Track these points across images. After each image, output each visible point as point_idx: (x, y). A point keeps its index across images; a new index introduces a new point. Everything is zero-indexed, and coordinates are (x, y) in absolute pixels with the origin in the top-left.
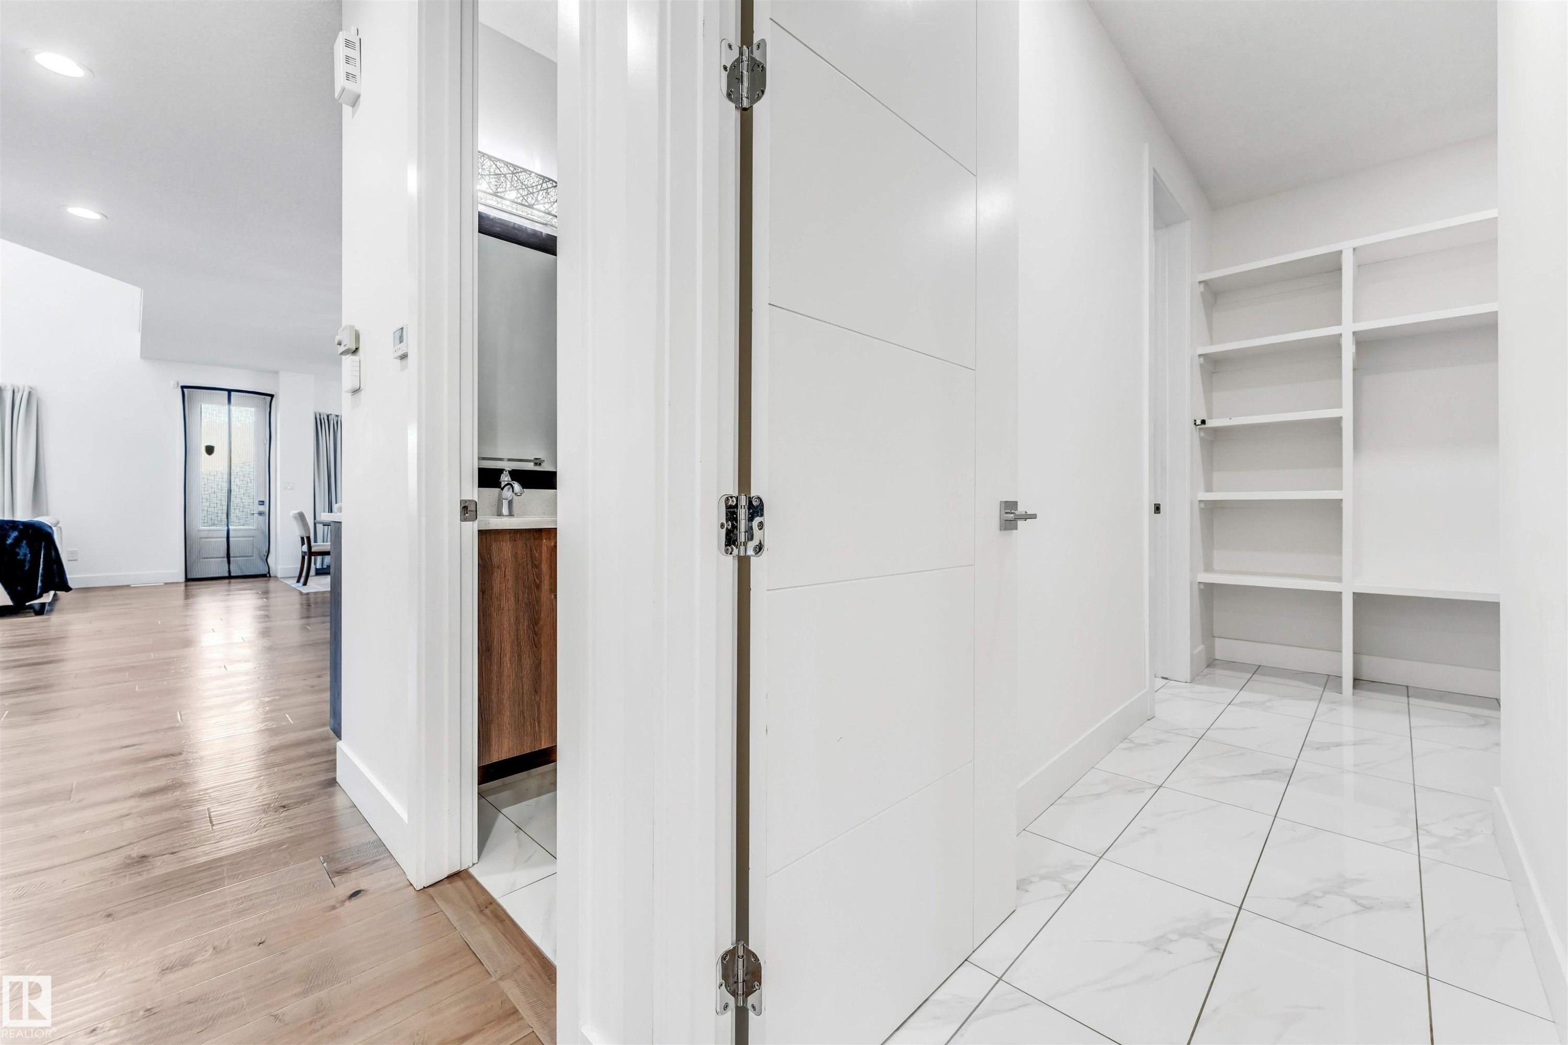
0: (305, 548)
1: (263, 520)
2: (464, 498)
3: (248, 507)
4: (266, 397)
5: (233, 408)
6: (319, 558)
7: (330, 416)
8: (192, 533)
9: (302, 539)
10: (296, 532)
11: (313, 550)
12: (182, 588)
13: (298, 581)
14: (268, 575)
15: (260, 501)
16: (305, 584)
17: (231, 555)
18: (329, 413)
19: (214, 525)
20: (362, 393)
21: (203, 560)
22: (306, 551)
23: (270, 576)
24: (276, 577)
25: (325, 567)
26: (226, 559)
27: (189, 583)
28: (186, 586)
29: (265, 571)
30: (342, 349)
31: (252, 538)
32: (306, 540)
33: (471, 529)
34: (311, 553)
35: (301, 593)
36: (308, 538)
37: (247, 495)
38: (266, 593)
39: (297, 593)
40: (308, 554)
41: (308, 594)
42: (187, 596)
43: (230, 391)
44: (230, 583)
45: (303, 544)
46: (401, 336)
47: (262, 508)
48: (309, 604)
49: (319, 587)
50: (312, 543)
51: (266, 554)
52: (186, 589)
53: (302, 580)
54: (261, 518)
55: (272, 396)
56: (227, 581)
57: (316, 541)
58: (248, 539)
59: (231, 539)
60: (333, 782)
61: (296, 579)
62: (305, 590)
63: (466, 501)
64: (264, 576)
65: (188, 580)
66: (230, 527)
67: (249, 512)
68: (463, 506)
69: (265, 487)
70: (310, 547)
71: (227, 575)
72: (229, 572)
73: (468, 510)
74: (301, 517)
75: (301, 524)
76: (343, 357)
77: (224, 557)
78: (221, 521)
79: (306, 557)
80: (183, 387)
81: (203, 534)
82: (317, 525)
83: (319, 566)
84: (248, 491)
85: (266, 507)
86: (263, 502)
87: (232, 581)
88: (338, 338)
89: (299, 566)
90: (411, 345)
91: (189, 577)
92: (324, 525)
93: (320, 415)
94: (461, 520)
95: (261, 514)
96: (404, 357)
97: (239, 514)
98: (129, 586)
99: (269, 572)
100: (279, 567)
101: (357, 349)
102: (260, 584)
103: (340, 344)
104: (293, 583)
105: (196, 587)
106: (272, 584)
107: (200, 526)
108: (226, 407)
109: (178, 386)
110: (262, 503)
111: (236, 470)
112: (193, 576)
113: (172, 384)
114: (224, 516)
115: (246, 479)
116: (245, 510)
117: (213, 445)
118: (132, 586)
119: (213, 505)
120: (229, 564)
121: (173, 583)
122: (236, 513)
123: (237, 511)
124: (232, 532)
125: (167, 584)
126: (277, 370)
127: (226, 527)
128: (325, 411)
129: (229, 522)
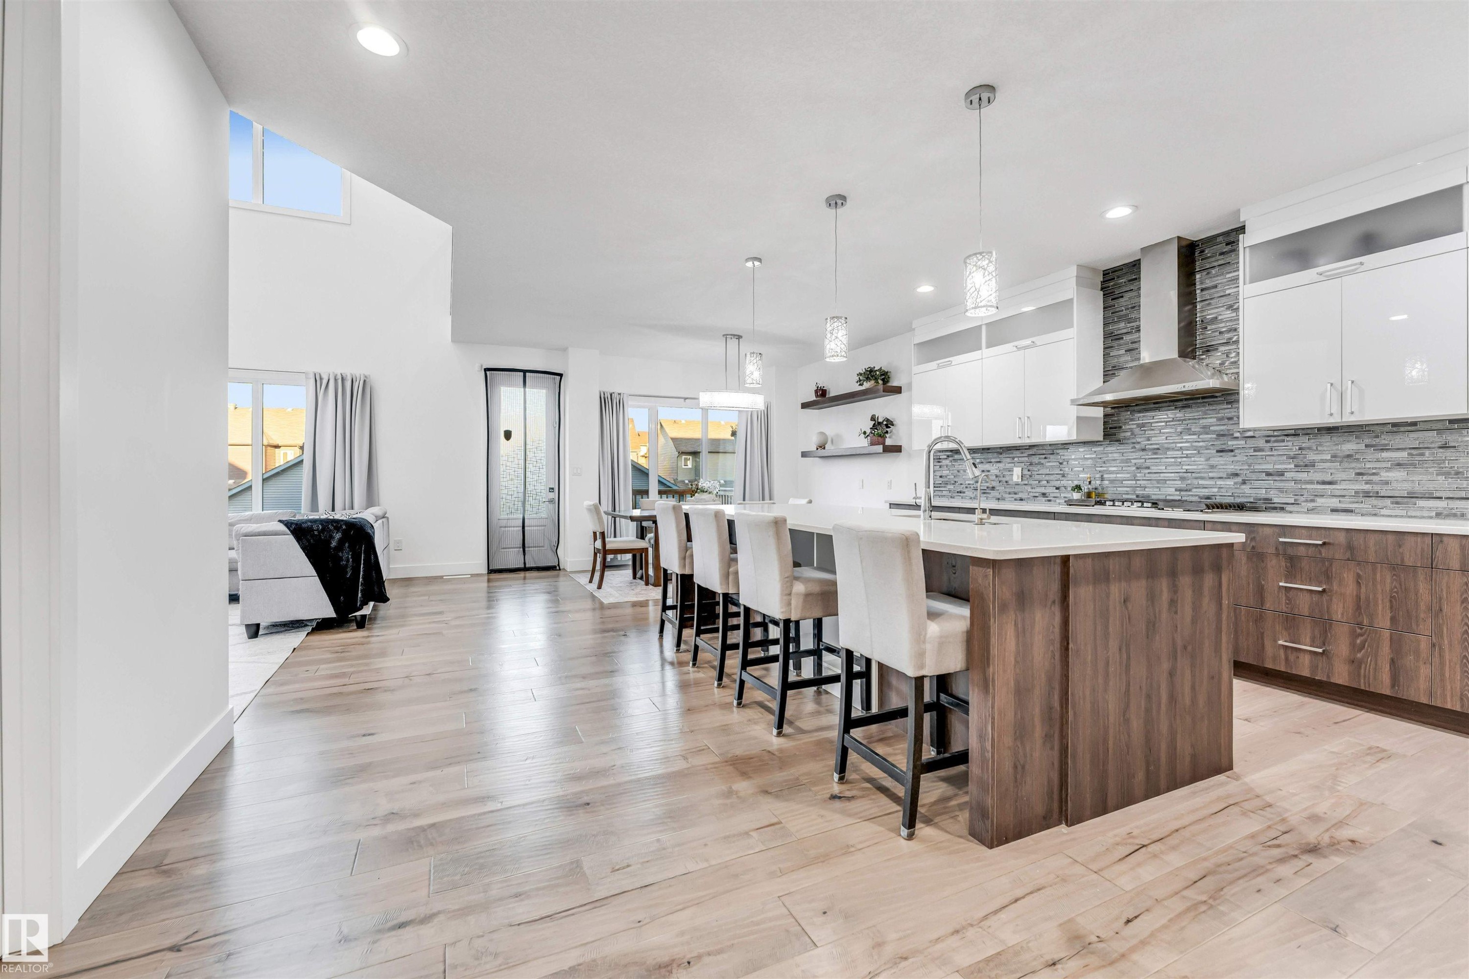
0: (598, 545)
1: (552, 507)
3: (540, 493)
4: (556, 376)
5: (527, 389)
7: (613, 395)
8: (494, 521)
9: (595, 533)
10: (590, 525)
11: (608, 547)
12: (486, 581)
13: (590, 580)
14: (558, 568)
15: (550, 488)
16: (598, 585)
17: (526, 545)
18: (611, 391)
19: (511, 513)
21: (503, 550)
22: (600, 547)
23: (560, 569)
24: (563, 570)
26: (522, 549)
27: (494, 576)
28: (489, 581)
29: (555, 563)
31: (543, 528)
32: (600, 536)
34: (605, 551)
36: (602, 534)
37: (539, 481)
40: (601, 550)
43: (525, 372)
44: (525, 578)
45: (596, 539)
47: (553, 496)
51: (556, 545)
54: (551, 505)
55: (561, 375)
56: (522, 573)
58: (540, 528)
59: (526, 528)
64: (554, 568)
65: (491, 571)
66: (526, 517)
67: (541, 500)
69: (555, 473)
71: (522, 567)
72: (525, 563)
74: (595, 509)
75: (593, 517)
77: (520, 548)
78: (517, 509)
79: (600, 554)
80: (486, 370)
81: (503, 523)
84: (541, 478)
85: (555, 494)
86: (553, 489)
87: (527, 572)
89: (591, 565)
91: (491, 567)
93: (604, 394)
95: (551, 501)
97: (532, 502)
98: (441, 577)
99: (559, 565)
100: (570, 561)
102: (549, 575)
105: (496, 582)
106: (560, 576)
107: (501, 514)
108: (522, 389)
109: (481, 369)
110: (551, 490)
111: (530, 455)
112: (494, 566)
113: (477, 367)
114: (520, 504)
115: (538, 465)
116: (538, 497)
117: (511, 430)
118: (444, 577)
119: (510, 493)
120: (524, 555)
121: (477, 574)
122: (530, 500)
123: (531, 499)
124: (526, 521)
125: (472, 575)
126: (565, 350)
127: (522, 516)
128: (609, 390)
129: (524, 510)
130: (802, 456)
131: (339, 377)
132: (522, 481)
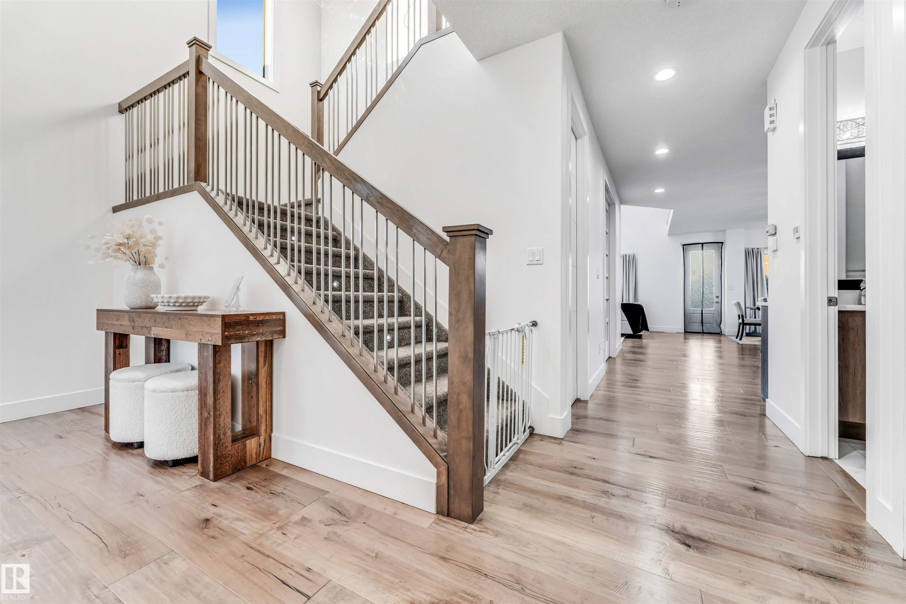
0: (741, 321)
2: (830, 296)
3: (711, 299)
4: (719, 244)
5: (704, 251)
6: (748, 327)
7: (754, 249)
8: (687, 310)
9: (739, 316)
10: (736, 312)
11: (745, 322)
12: (683, 335)
13: (737, 338)
16: (741, 339)
17: (704, 322)
19: (696, 307)
20: (778, 252)
21: (692, 323)
22: (741, 322)
23: (722, 334)
24: (724, 335)
25: (751, 332)
26: (701, 324)
27: (686, 333)
28: (685, 334)
29: (719, 332)
30: (769, 234)
31: (713, 315)
32: (742, 317)
33: (834, 311)
34: (744, 324)
35: (738, 343)
36: (742, 316)
37: (711, 293)
38: (720, 341)
39: (736, 343)
40: (742, 324)
41: (742, 344)
42: (685, 339)
43: (702, 244)
45: (739, 318)
46: (796, 230)
47: (717, 300)
48: (743, 350)
49: (749, 342)
50: (744, 319)
51: (720, 323)
52: (685, 337)
53: (739, 338)
54: (717, 304)
55: (722, 243)
56: (702, 334)
57: (746, 318)
58: (711, 315)
59: (703, 315)
60: (765, 415)
61: (736, 337)
62: (741, 342)
63: (831, 297)
64: (719, 334)
65: (685, 332)
66: (703, 309)
68: (829, 299)
69: (719, 290)
70: (743, 320)
71: (701, 331)
72: (703, 330)
73: (831, 301)
74: (739, 304)
75: (738, 308)
76: (769, 237)
78: (699, 306)
79: (741, 326)
80: (683, 245)
81: (692, 312)
82: (747, 309)
83: (747, 331)
84: (711, 291)
85: (719, 299)
87: (704, 334)
88: (766, 230)
89: (737, 330)
90: (802, 234)
91: (686, 331)
92: (751, 309)
93: (748, 250)
94: (828, 305)
95: (717, 302)
96: (798, 238)
97: (707, 302)
98: (664, 332)
99: (721, 332)
100: (727, 330)
101: (775, 233)
102: (716, 337)
103: (767, 232)
104: (734, 338)
105: (688, 335)
106: (723, 338)
107: (690, 308)
108: (702, 251)
109: (681, 245)
110: (717, 297)
111: (705, 281)
113: (679, 244)
114: (700, 303)
115: (710, 285)
116: (710, 301)
119: (695, 298)
120: (702, 326)
121: (680, 333)
123: (706, 301)
124: (703, 311)
125: (677, 333)
126: (724, 231)
127: (701, 309)
128: (750, 246)
129: (702, 306)
131: (625, 255)
132: (702, 293)
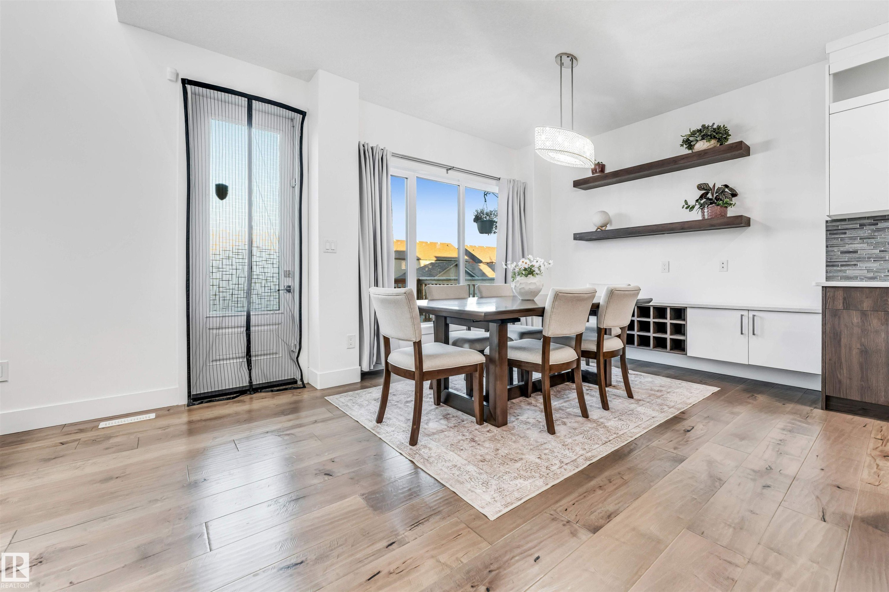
1: (291, 299)
3: (272, 280)
4: (295, 114)
14: (299, 383)
17: (253, 353)
19: (228, 307)
21: (214, 363)
23: (303, 386)
24: (310, 386)
26: (245, 361)
27: (194, 405)
28: (190, 410)
29: (297, 379)
31: (279, 326)
43: (251, 100)
44: (251, 398)
47: (289, 282)
51: (297, 351)
52: (190, 416)
54: (288, 297)
55: (303, 114)
56: (247, 397)
58: (273, 328)
59: (252, 329)
65: (191, 399)
66: (249, 312)
67: (273, 288)
71: (247, 386)
72: (250, 382)
77: (243, 357)
78: (238, 302)
80: (184, 82)
81: (215, 323)
84: (273, 257)
85: (296, 279)
87: (255, 395)
91: (193, 395)
93: (364, 147)
95: (289, 290)
97: (261, 291)
99: (301, 379)
105: (202, 410)
110: (288, 274)
112: (198, 390)
114: (243, 294)
116: (269, 285)
117: (227, 184)
118: (102, 425)
119: (226, 278)
120: (250, 370)
121: (169, 409)
122: (257, 288)
123: (258, 286)
124: (253, 318)
127: (245, 312)
128: (370, 142)
129: (249, 303)
130: (575, 239)
132: (247, 261)
